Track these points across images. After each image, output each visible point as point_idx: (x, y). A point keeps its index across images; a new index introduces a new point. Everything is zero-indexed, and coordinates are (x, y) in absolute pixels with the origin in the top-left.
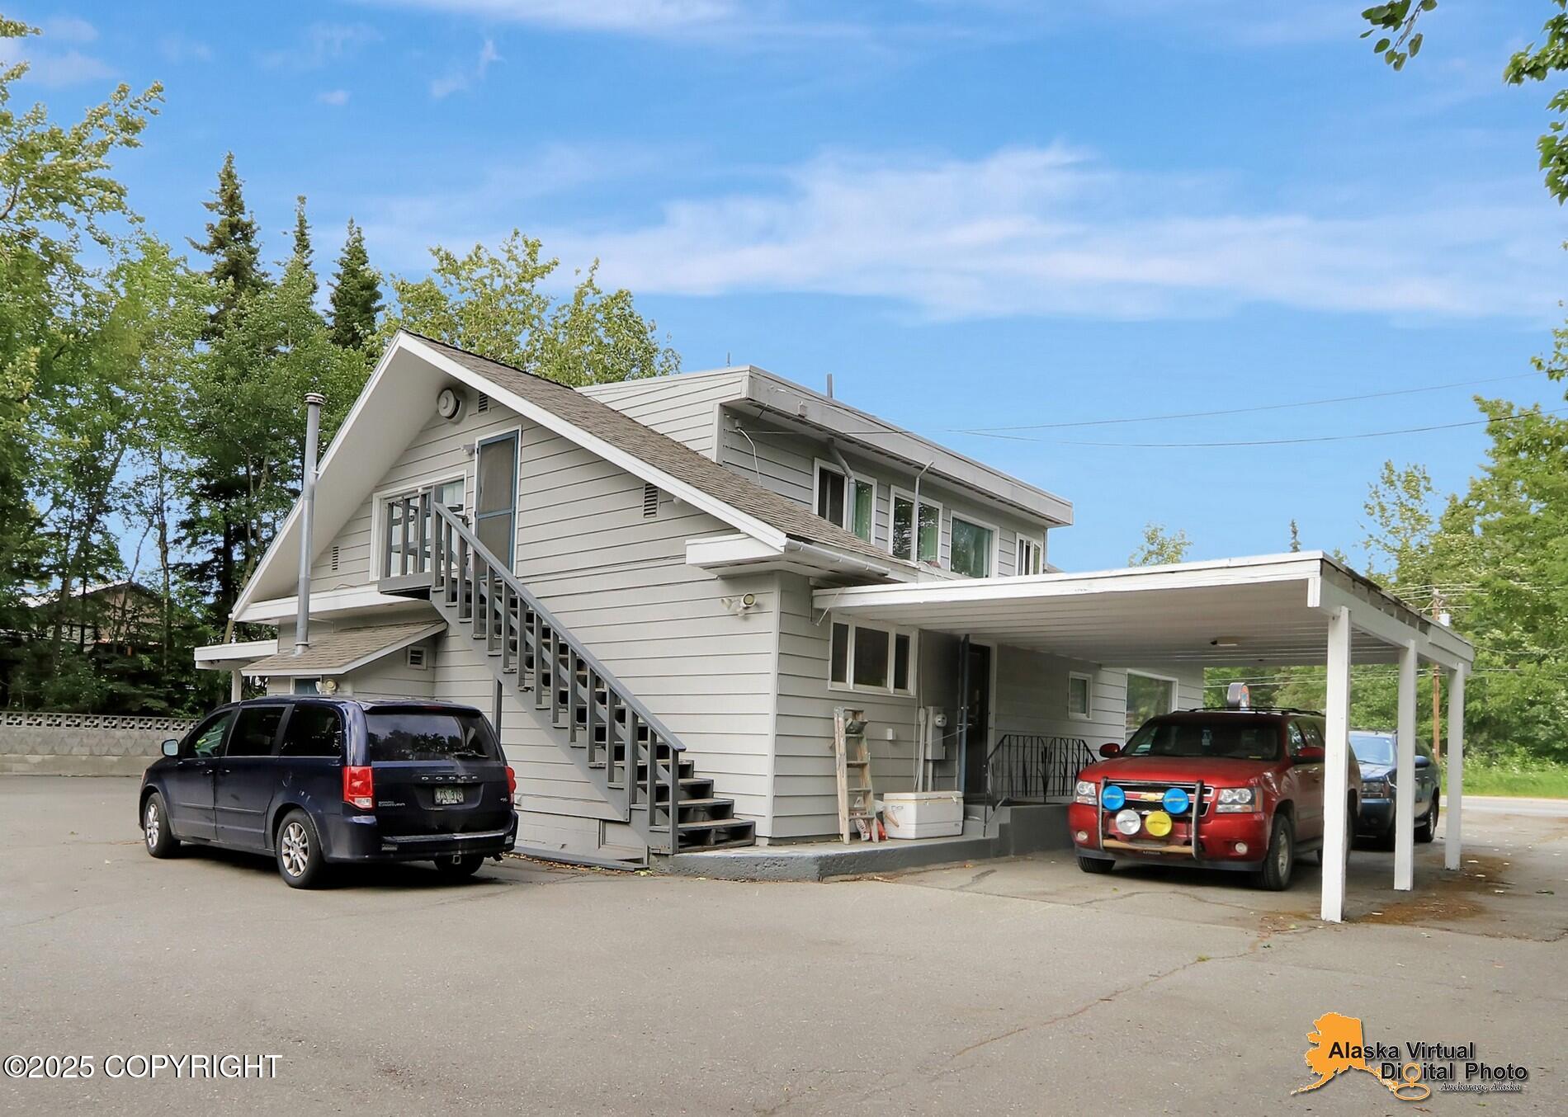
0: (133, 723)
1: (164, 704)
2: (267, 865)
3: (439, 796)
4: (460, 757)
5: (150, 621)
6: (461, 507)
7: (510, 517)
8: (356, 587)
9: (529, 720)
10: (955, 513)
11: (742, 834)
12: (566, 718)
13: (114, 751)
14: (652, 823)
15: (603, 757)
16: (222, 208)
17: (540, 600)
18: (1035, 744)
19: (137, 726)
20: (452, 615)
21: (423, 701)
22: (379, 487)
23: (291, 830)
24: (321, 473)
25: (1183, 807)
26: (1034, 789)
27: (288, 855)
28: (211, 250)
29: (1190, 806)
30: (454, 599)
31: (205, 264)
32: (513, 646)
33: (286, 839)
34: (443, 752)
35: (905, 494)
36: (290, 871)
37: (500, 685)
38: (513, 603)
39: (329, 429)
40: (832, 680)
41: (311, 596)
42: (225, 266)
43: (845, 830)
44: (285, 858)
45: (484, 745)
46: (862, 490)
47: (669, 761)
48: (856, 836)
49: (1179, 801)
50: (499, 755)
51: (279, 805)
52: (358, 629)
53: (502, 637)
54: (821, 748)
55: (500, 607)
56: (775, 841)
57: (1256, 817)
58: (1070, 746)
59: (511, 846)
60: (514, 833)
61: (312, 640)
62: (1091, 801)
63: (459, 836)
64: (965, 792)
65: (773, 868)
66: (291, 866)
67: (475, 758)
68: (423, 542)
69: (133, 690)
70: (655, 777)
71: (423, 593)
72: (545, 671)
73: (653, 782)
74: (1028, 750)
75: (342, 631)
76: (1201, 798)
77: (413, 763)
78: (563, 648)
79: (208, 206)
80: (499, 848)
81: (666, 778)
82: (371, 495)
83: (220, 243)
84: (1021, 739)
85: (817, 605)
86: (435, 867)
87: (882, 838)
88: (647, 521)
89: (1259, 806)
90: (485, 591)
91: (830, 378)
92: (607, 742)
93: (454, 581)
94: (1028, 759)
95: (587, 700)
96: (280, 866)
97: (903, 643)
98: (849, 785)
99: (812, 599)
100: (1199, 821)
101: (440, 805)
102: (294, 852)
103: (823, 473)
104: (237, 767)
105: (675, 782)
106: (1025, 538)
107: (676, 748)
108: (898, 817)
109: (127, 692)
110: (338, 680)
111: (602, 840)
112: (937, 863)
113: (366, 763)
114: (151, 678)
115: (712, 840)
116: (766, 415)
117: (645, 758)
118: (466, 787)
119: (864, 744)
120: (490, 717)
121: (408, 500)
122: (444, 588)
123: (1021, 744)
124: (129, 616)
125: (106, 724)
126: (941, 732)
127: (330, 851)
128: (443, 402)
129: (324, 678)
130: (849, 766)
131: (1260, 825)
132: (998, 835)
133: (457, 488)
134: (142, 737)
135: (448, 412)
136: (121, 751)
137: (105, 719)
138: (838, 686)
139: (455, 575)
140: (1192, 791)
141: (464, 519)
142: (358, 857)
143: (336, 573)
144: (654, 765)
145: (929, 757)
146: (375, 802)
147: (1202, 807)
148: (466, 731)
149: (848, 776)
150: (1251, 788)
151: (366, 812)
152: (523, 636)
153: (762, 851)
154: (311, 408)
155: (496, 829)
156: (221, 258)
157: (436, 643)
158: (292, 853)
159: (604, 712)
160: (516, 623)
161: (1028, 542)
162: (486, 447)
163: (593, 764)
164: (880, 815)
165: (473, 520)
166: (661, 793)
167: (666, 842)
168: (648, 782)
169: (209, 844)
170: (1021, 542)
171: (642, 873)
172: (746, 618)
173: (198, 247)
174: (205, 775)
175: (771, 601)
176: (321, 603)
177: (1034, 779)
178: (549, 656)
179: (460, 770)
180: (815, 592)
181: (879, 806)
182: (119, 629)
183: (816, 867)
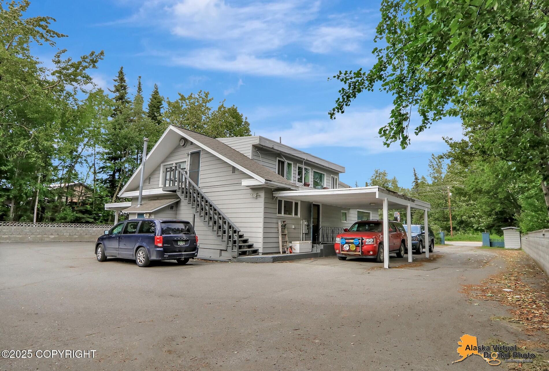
0: (83, 226)
1: (93, 220)
2: (133, 262)
3: (179, 243)
4: (184, 233)
5: (90, 195)
6: (185, 169)
7: (198, 172)
8: (155, 188)
9: (202, 224)
10: (314, 170)
11: (255, 252)
12: (211, 223)
13: (77, 234)
14: (232, 249)
15: (220, 233)
16: (118, 81)
17: (205, 193)
18: (330, 229)
19: (84, 226)
20: (182, 197)
21: (174, 220)
22: (163, 162)
23: (140, 252)
24: (147, 159)
25: (358, 243)
26: (330, 240)
27: (139, 259)
28: (114, 92)
29: (359, 244)
30: (183, 193)
31: (113, 96)
32: (198, 205)
33: (139, 255)
34: (180, 232)
35: (300, 166)
36: (139, 263)
37: (194, 215)
38: (198, 194)
39: (149, 148)
40: (278, 213)
41: (143, 191)
42: (118, 96)
43: (281, 251)
44: (138, 260)
45: (190, 230)
46: (289, 165)
47: (237, 234)
48: (284, 252)
49: (357, 242)
50: (194, 233)
51: (138, 246)
52: (156, 200)
53: (195, 203)
54: (275, 230)
55: (195, 195)
56: (263, 254)
57: (374, 245)
58: (339, 229)
59: (196, 256)
60: (197, 252)
61: (143, 202)
62: (339, 242)
63: (183, 253)
64: (313, 241)
65: (261, 260)
66: (140, 262)
67: (188, 234)
68: (175, 178)
69: (83, 216)
70: (233, 238)
71: (175, 191)
72: (206, 211)
73: (233, 239)
74: (328, 230)
75: (151, 200)
76: (362, 241)
77: (172, 235)
78: (211, 206)
79: (114, 80)
80: (193, 256)
81: (236, 238)
82: (160, 164)
83: (118, 90)
84: (326, 228)
85: (274, 195)
86: (177, 262)
87: (291, 253)
88: (233, 174)
89: (375, 243)
90: (191, 191)
91: (280, 138)
92: (221, 230)
93: (183, 188)
94: (328, 233)
95: (217, 219)
96: (137, 262)
97: (296, 204)
98: (282, 239)
99: (273, 194)
100: (362, 247)
101: (179, 245)
102: (141, 257)
103: (279, 161)
104: (125, 237)
105: (238, 239)
106: (333, 176)
107: (238, 230)
108: (295, 247)
109: (82, 216)
110: (150, 214)
111: (221, 255)
112: (304, 258)
113: (161, 235)
114: (89, 212)
115: (248, 254)
116: (264, 147)
117: (231, 233)
118: (186, 241)
119: (286, 229)
120: (192, 223)
121: (171, 167)
122: (180, 190)
123: (326, 229)
124: (83, 194)
125: (75, 226)
126: (307, 226)
127: (150, 257)
128: (181, 142)
129: (146, 213)
130: (282, 235)
131: (375, 247)
132: (320, 252)
133: (184, 163)
134: (86, 230)
135: (182, 145)
136: (79, 234)
137: (75, 225)
138: (280, 215)
139: (183, 186)
140: (360, 239)
141: (186, 172)
142: (158, 258)
143: (149, 184)
144: (233, 235)
145: (304, 232)
146: (163, 245)
147: (362, 243)
148: (186, 227)
149: (282, 237)
150: (373, 239)
151: (160, 247)
152: (201, 203)
153: (260, 256)
154: (145, 142)
155: (193, 251)
156: (117, 94)
157: (177, 204)
158: (140, 258)
159: (221, 222)
160: (199, 199)
161: (334, 177)
162: (192, 154)
163: (218, 235)
164: (291, 247)
165: (188, 172)
166: (235, 242)
167: (236, 254)
168: (231, 239)
169: (117, 257)
170: (332, 177)
171: (230, 262)
172: (257, 198)
173: (110, 91)
174: (116, 239)
175: (262, 194)
176: (145, 193)
177: (330, 238)
178: (207, 208)
179: (184, 236)
180: (273, 192)
181: (290, 245)
182: (79, 198)
183: (272, 259)
